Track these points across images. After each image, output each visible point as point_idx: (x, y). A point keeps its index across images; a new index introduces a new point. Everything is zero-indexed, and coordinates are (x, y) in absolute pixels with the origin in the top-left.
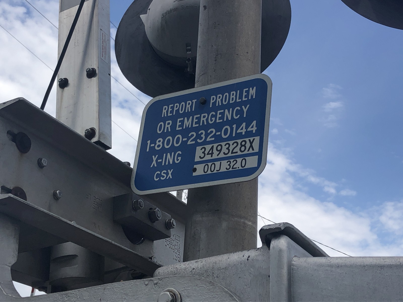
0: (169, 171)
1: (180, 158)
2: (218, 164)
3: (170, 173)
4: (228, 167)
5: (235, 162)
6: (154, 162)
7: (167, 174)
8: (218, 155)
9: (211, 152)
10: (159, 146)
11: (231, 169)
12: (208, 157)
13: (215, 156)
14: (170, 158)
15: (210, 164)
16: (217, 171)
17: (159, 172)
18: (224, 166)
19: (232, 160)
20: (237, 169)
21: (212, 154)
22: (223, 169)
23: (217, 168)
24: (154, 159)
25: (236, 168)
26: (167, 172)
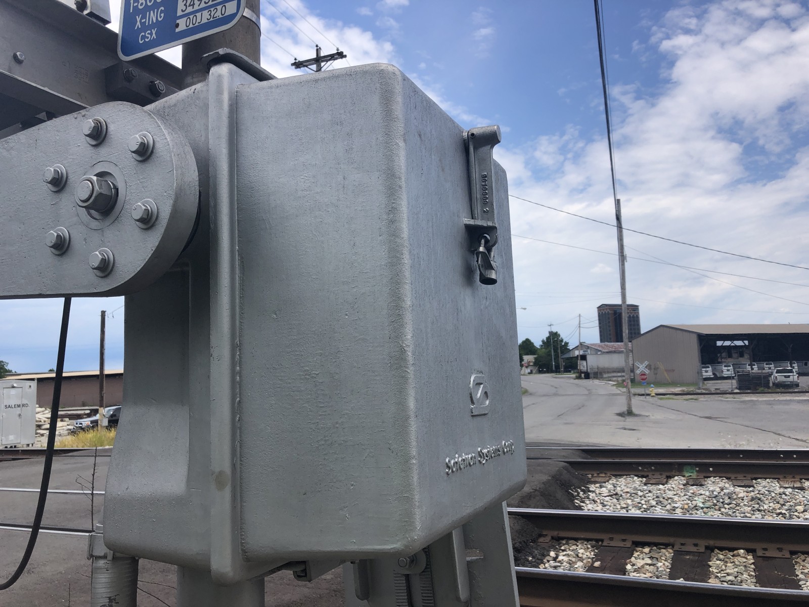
0: (153, 30)
1: (162, 15)
2: (199, 15)
3: (154, 32)
4: (209, 17)
5: (215, 10)
6: (138, 23)
7: (151, 34)
8: (199, 6)
9: (192, 3)
10: (142, 4)
11: (212, 19)
12: (190, 9)
13: (196, 7)
14: (153, 17)
15: (191, 17)
16: (199, 23)
17: (143, 34)
18: (205, 17)
19: (212, 9)
20: (218, 18)
21: (194, 4)
22: (205, 21)
23: (199, 20)
24: (138, 20)
25: (216, 17)
26: (151, 31)
